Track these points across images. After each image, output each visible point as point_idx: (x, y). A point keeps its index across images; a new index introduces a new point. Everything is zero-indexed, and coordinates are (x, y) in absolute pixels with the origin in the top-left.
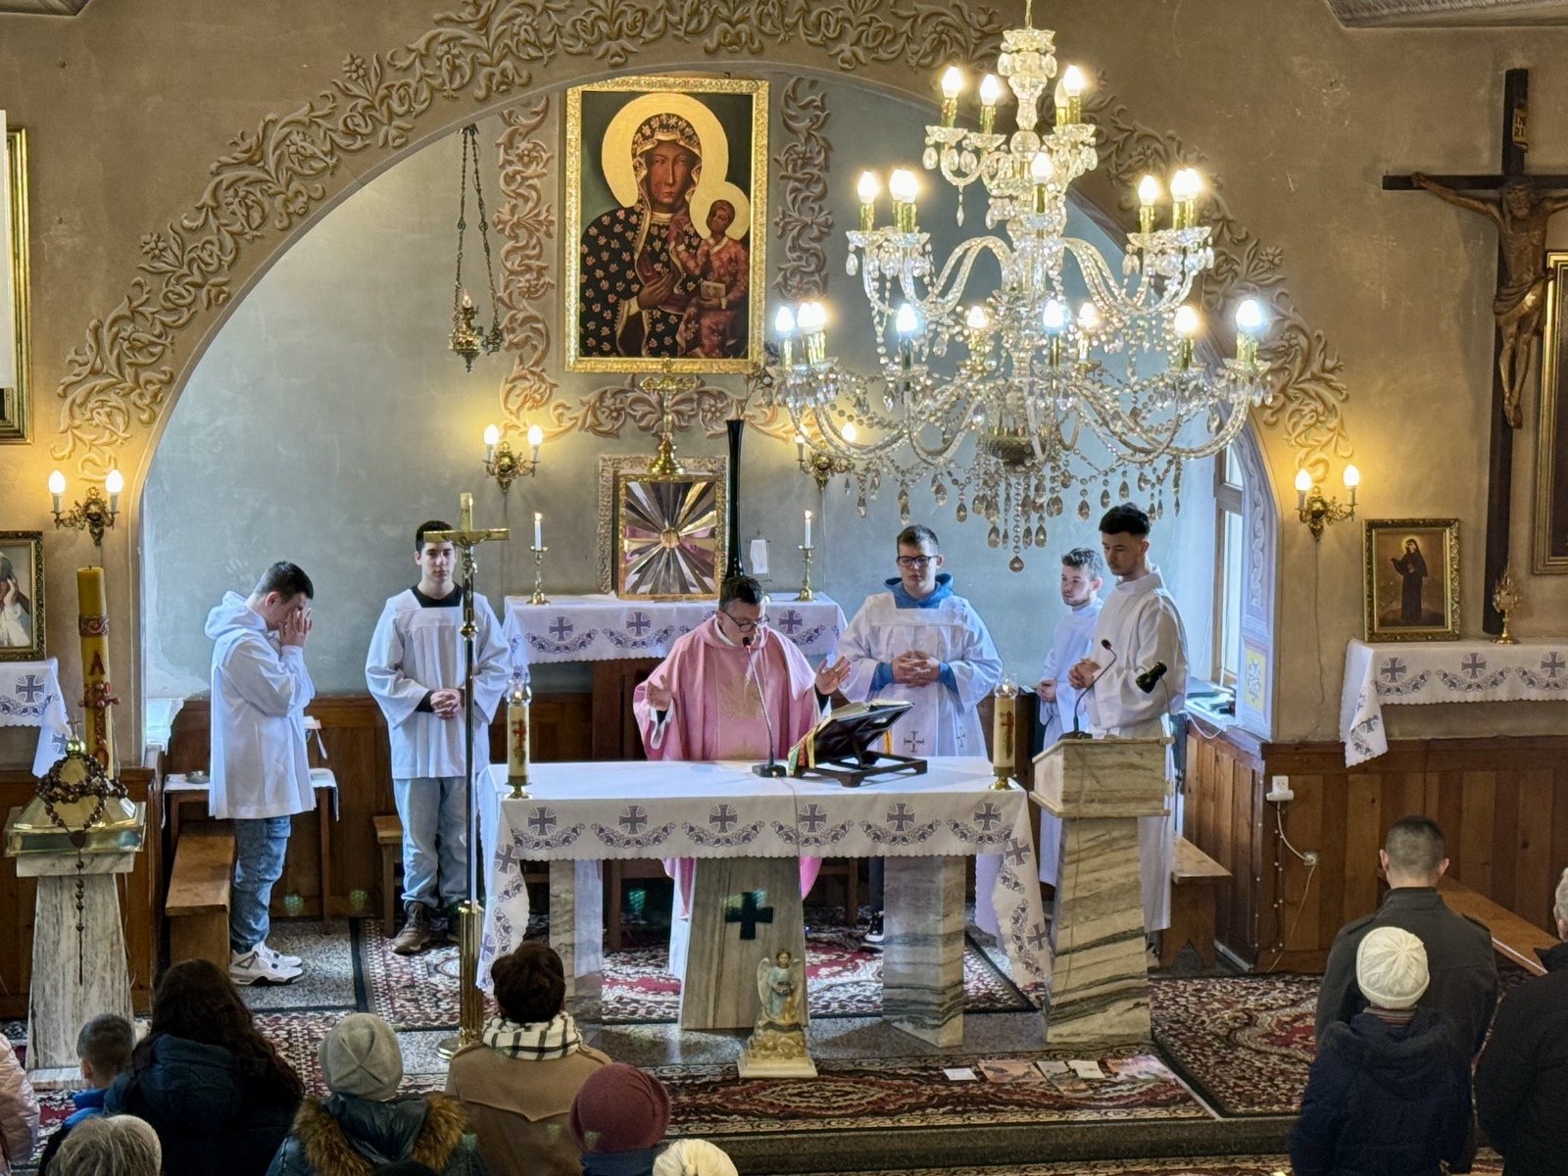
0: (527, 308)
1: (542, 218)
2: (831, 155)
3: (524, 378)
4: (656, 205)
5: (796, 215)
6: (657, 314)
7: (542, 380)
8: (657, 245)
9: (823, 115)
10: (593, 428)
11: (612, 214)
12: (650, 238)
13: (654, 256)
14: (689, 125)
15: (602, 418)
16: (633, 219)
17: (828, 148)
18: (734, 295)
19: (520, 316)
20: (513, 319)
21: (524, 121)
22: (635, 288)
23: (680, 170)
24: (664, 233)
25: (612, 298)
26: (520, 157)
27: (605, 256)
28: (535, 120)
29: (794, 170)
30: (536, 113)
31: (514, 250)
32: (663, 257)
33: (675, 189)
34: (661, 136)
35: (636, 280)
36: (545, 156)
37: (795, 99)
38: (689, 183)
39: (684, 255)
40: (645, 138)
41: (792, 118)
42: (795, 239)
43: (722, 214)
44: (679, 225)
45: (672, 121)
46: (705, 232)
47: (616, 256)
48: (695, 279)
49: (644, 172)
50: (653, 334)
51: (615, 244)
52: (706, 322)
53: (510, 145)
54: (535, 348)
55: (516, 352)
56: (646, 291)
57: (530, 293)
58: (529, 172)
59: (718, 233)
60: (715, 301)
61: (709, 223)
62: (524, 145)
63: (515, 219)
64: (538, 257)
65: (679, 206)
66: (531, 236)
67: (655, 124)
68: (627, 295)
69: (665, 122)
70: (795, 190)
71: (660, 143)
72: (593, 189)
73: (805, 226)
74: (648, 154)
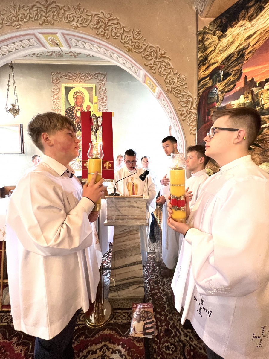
1: (59, 109)
2: (107, 98)
4: (77, 106)
5: (101, 108)
9: (105, 91)
11: (70, 107)
14: (83, 92)
16: (74, 108)
21: (56, 93)
22: (74, 120)
23: (81, 100)
26: (56, 98)
27: (69, 114)
28: (58, 92)
29: (101, 101)
30: (58, 91)
33: (81, 103)
34: (78, 94)
36: (60, 98)
37: (101, 89)
38: (83, 102)
40: (75, 95)
41: (101, 92)
44: (81, 109)
45: (80, 92)
49: (75, 100)
53: (54, 96)
58: (57, 101)
59: (88, 111)
62: (56, 96)
63: (55, 109)
67: (77, 92)
70: (101, 104)
71: (78, 95)
72: (67, 103)
73: (103, 110)
74: (76, 97)
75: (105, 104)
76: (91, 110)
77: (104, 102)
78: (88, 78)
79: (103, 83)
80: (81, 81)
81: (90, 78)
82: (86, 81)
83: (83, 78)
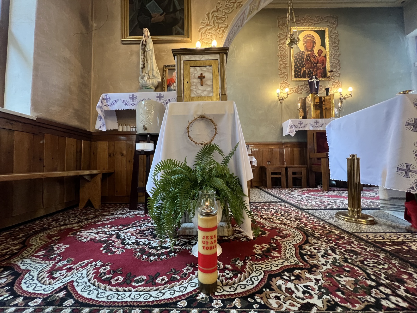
0: (284, 70)
1: (286, 54)
3: (284, 83)
4: (308, 50)
5: (334, 53)
6: (309, 70)
7: (287, 83)
8: (308, 58)
9: (337, 35)
10: (297, 92)
11: (300, 52)
12: (307, 57)
13: (308, 60)
14: (313, 36)
15: (299, 90)
16: (304, 53)
17: (339, 41)
18: (324, 66)
19: (283, 72)
20: (281, 73)
21: (282, 37)
22: (304, 65)
23: (312, 44)
24: (309, 55)
25: (300, 67)
26: (282, 44)
27: (298, 60)
29: (333, 44)
30: (284, 36)
31: (281, 60)
32: (310, 60)
33: (311, 48)
34: (308, 38)
35: (304, 64)
37: (332, 32)
38: (314, 46)
39: (313, 59)
40: (305, 39)
41: (332, 35)
42: (334, 57)
43: (320, 52)
44: (312, 54)
46: (317, 55)
47: (300, 60)
48: (316, 64)
49: (305, 45)
50: (308, 74)
51: (300, 58)
52: (319, 71)
53: (280, 41)
54: (285, 78)
55: (282, 79)
56: (307, 66)
57: (284, 68)
58: (283, 46)
59: (320, 55)
60: (320, 68)
61: (318, 53)
62: (282, 42)
63: (281, 55)
64: (285, 61)
65: (312, 50)
66: (284, 57)
67: (307, 36)
68: (303, 67)
69: (309, 36)
70: (333, 48)
71: (308, 40)
73: (335, 55)
74: (305, 41)
76: (323, 55)
77: (336, 46)
78: (318, 21)
80: (310, 25)
82: (316, 25)
83: (313, 21)
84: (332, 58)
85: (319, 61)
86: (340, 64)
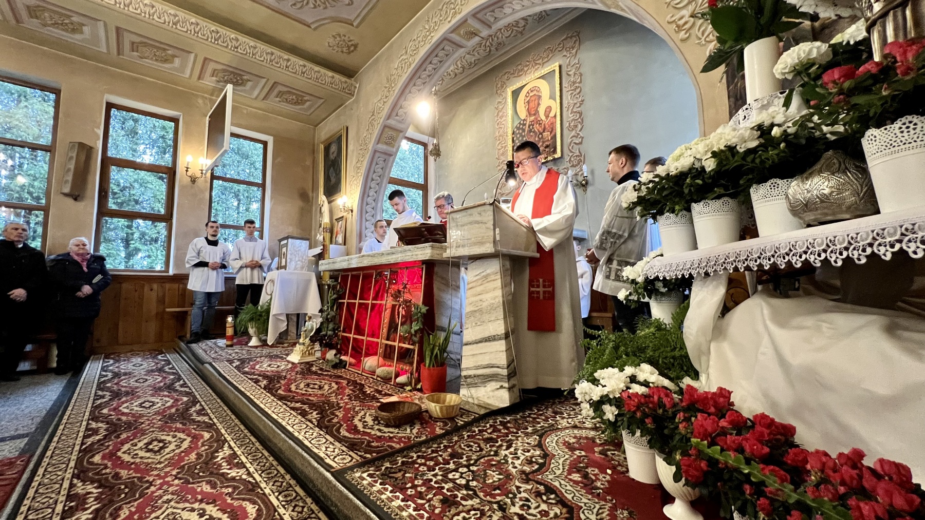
0: (502, 158)
1: (505, 132)
4: (530, 115)
5: (572, 102)
8: (531, 127)
9: (579, 65)
11: (520, 123)
12: (529, 126)
13: (530, 131)
16: (525, 122)
17: (581, 75)
18: (553, 133)
19: (501, 161)
21: (500, 107)
23: (537, 102)
24: (533, 123)
26: (500, 117)
27: (518, 135)
29: (571, 87)
30: (503, 104)
31: (499, 143)
32: (533, 130)
33: (535, 108)
34: (531, 94)
36: (505, 115)
37: (570, 65)
38: (539, 104)
39: (538, 127)
40: (527, 97)
41: (570, 71)
42: (572, 110)
43: (549, 109)
44: (537, 119)
45: (534, 89)
46: (543, 118)
47: (521, 134)
48: (541, 133)
49: (527, 107)
51: (520, 131)
52: (545, 145)
53: (498, 115)
57: (503, 154)
59: (547, 117)
60: (547, 139)
61: (545, 114)
62: (501, 114)
63: (499, 135)
64: (504, 143)
65: (537, 113)
66: (503, 137)
67: (530, 92)
69: (532, 90)
70: (571, 94)
71: (531, 96)
72: (516, 118)
73: (575, 104)
74: (528, 102)
75: (578, 91)
76: (552, 114)
77: (577, 88)
78: (548, 56)
79: (574, 51)
80: (536, 70)
81: (550, 56)
82: (545, 65)
83: (540, 61)
84: (570, 111)
85: (547, 126)
86: (582, 120)
